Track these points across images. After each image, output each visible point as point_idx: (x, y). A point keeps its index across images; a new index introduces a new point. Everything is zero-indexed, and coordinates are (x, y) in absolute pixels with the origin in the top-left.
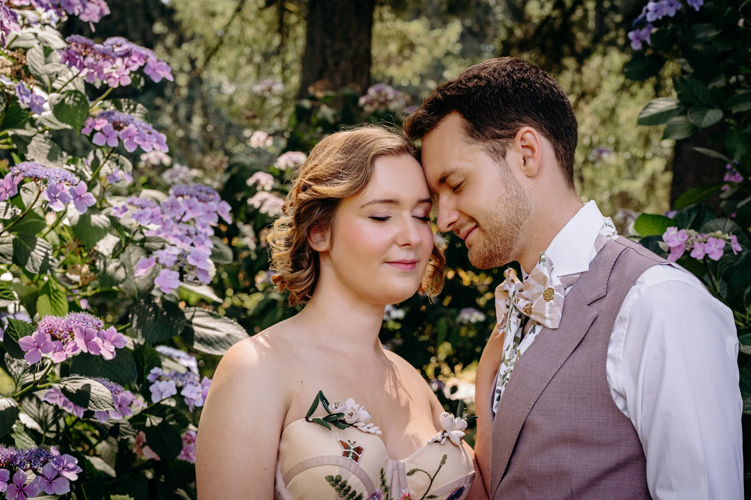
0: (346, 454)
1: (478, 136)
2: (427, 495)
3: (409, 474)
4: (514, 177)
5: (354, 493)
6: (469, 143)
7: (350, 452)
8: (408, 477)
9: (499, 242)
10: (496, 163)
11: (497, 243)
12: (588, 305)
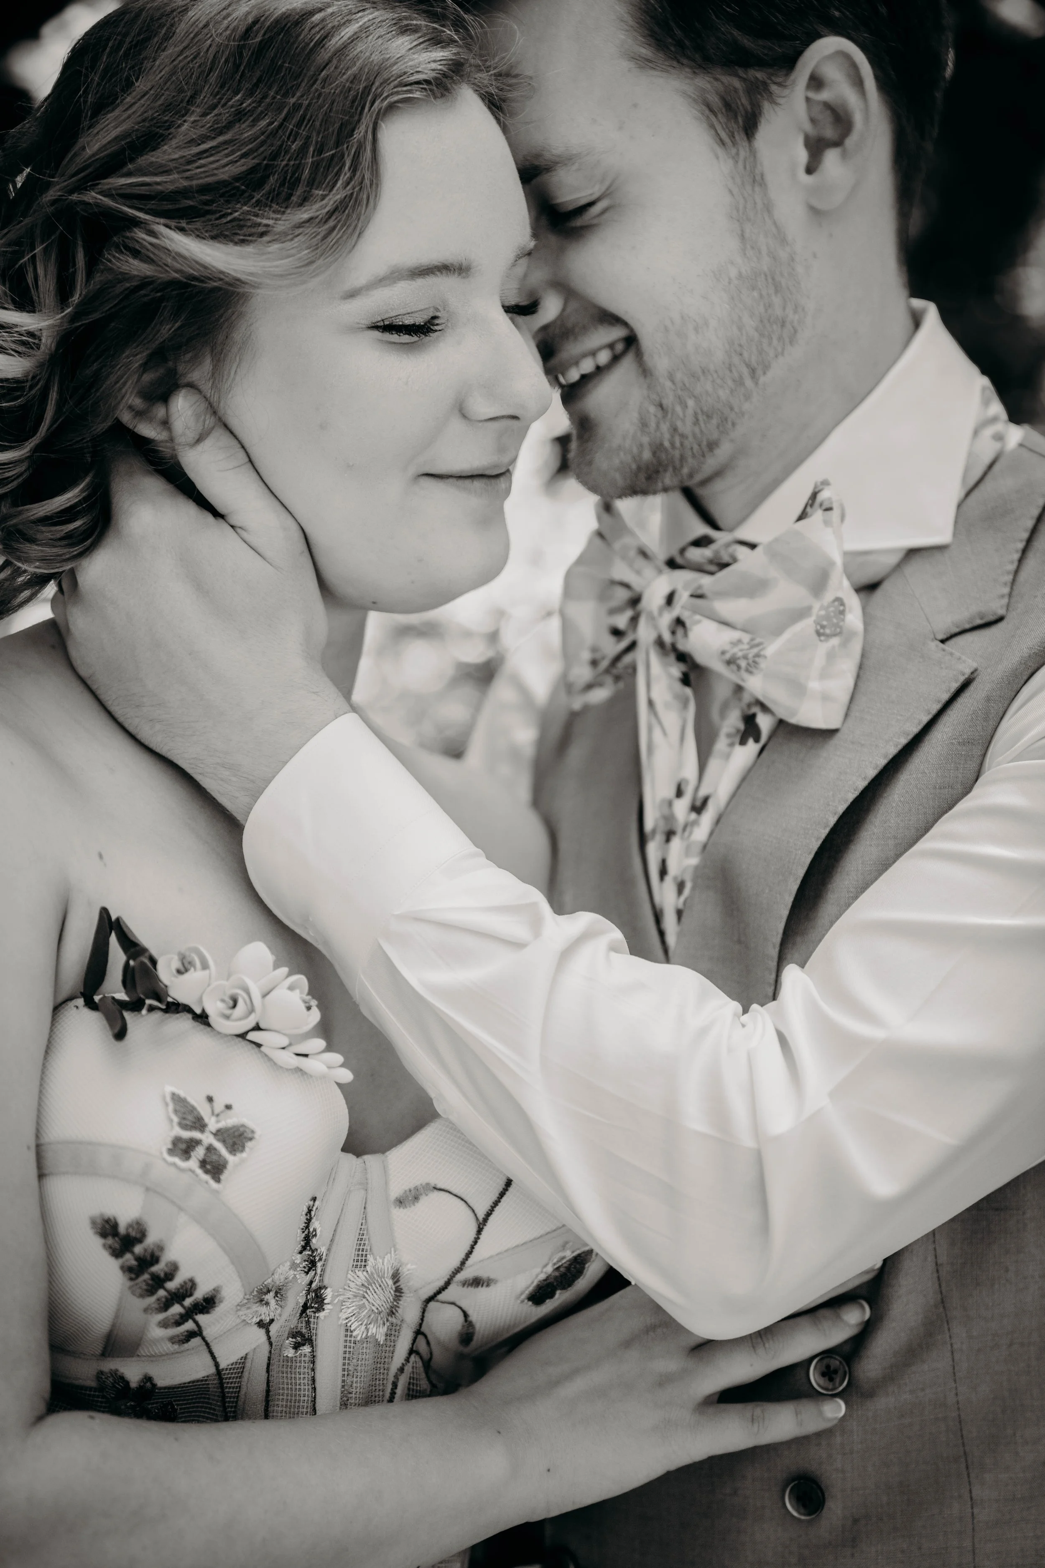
0: (183, 1148)
1: (680, 45)
2: (460, 1277)
3: (400, 1202)
4: (768, 208)
5: (190, 1287)
6: (644, 63)
7: (198, 1142)
8: (398, 1214)
9: (689, 420)
10: (720, 151)
11: (683, 421)
12: (943, 641)
